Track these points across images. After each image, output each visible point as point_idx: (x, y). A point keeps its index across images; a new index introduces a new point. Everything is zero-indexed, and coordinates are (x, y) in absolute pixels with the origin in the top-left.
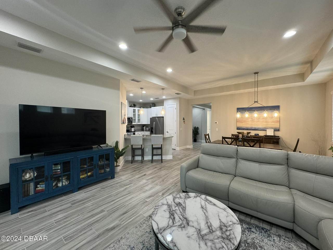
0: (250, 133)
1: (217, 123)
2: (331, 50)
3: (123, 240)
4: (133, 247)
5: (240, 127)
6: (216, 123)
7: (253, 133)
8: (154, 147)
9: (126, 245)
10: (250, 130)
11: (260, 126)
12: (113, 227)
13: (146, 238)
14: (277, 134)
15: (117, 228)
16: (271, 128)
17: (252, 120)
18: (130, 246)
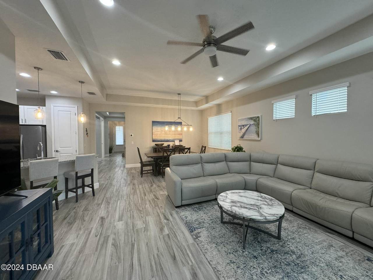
0: (163, 144)
1: (133, 136)
2: (230, 95)
3: (218, 267)
4: (231, 261)
5: (155, 139)
6: (131, 135)
7: (166, 144)
8: (79, 175)
9: (226, 266)
10: (164, 141)
11: (170, 138)
12: (191, 275)
13: (224, 249)
14: (182, 144)
15: (197, 270)
16: (178, 139)
17: (165, 133)
18: (228, 263)
